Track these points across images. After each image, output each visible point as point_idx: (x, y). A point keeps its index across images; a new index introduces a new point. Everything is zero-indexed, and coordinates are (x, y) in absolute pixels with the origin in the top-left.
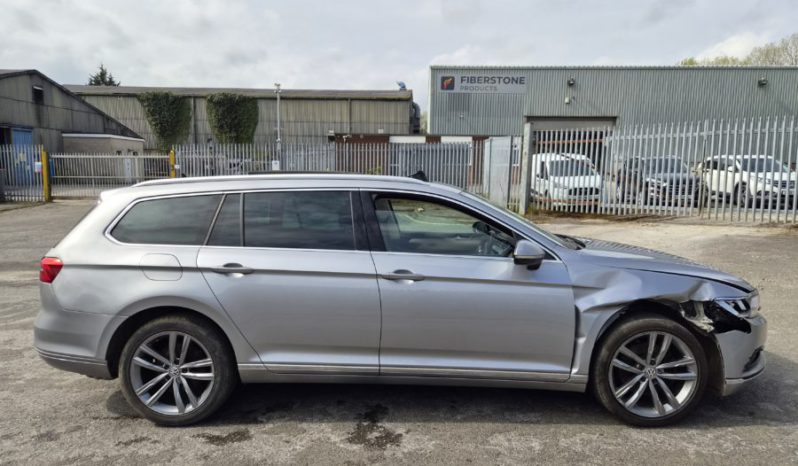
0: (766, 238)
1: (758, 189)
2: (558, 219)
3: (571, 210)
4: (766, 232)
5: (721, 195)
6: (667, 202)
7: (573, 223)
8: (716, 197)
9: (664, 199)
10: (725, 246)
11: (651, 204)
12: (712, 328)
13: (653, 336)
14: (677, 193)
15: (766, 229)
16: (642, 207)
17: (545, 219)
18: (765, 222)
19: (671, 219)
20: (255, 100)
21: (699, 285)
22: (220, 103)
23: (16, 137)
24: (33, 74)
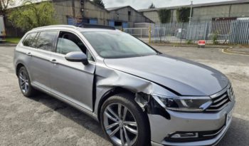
20: (193, 8)
21: (148, 85)
22: (181, 11)
23: (124, 24)
24: (129, 7)
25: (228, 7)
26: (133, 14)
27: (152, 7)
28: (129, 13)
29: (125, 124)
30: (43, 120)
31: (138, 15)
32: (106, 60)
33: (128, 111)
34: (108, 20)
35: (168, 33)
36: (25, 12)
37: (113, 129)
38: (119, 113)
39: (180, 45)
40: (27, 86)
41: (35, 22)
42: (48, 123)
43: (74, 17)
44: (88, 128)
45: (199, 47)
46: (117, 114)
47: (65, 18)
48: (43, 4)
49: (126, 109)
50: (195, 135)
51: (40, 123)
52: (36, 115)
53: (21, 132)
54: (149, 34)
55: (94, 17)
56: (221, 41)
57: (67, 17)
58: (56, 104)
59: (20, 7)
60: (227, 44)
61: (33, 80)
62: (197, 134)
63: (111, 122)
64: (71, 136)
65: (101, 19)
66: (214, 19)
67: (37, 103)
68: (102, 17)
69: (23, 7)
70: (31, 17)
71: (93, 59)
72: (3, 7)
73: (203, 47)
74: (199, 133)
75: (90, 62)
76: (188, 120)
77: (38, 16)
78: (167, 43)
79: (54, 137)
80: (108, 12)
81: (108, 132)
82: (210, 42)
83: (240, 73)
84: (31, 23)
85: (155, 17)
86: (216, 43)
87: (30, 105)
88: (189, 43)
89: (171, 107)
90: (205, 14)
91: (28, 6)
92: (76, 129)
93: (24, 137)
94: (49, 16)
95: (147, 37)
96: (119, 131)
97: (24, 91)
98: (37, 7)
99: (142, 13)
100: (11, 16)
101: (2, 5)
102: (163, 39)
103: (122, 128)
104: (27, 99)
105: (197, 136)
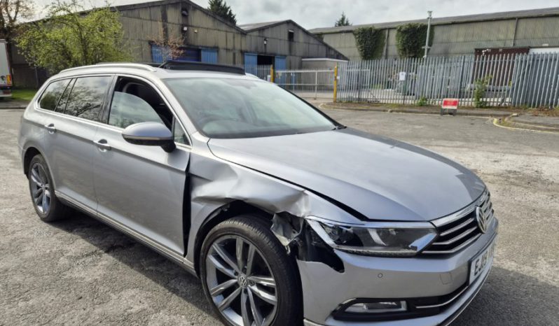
20: (432, 26)
21: (299, 196)
22: (405, 32)
23: (278, 61)
24: (289, 22)
25: (512, 25)
26: (300, 38)
27: (342, 22)
28: (291, 36)
29: (252, 283)
30: (78, 273)
31: (312, 40)
32: (213, 142)
33: (256, 253)
34: (243, 52)
35: (375, 82)
36: (56, 33)
37: (226, 293)
38: (239, 258)
39: (402, 109)
40: (48, 199)
41: (77, 54)
42: (89, 279)
43: (165, 43)
44: (175, 291)
45: (443, 113)
46: (235, 260)
47: (146, 47)
48: (96, 14)
49: (252, 248)
50: (399, 306)
51: (71, 281)
52: (63, 261)
53: (26, 300)
54: (334, 84)
55: (211, 43)
56: (494, 101)
57: (151, 43)
58: (111, 239)
59: (44, 21)
60: (506, 107)
61: (60, 184)
62: (403, 303)
63: (222, 277)
64: (136, 308)
65: (227, 50)
66: (478, 52)
67: (69, 235)
68: (230, 46)
69: (50, 22)
70: (68, 44)
71: (186, 140)
72: (7, 21)
73: (452, 113)
74: (408, 301)
75: (179, 145)
76: (381, 274)
77: (84, 42)
78: (374, 105)
79: (98, 310)
80: (244, 33)
81: (215, 299)
82: (470, 102)
83: (528, 172)
84: (69, 58)
85: (349, 46)
86: (482, 106)
87: (53, 239)
88: (421, 105)
89: (348, 244)
90: (461, 39)
91: (62, 19)
92: (150, 294)
93: (32, 310)
94: (111, 42)
95: (329, 89)
96: (238, 298)
97: (41, 209)
98: (82, 21)
99: (318, 36)
100: (24, 42)
101: (5, 15)
102: (364, 95)
103: (246, 291)
104: (47, 227)
105: (403, 309)
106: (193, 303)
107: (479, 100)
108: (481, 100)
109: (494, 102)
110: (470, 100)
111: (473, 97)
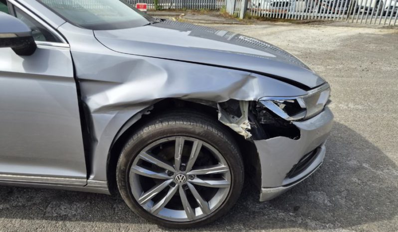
0: (383, 35)
1: (392, 5)
2: (262, 22)
3: (271, 16)
4: (386, 31)
5: (366, 9)
6: (332, 12)
7: (269, 24)
8: (363, 10)
9: (330, 10)
10: (356, 40)
11: (322, 13)
12: (250, 135)
13: (180, 142)
14: (339, 6)
15: (386, 30)
16: (316, 14)
17: (254, 22)
18: (386, 25)
19: (331, 22)
29: (193, 177)
49: (197, 144)
60: (174, 10)
82: (151, 6)
86: (160, 9)
103: (184, 186)
106: (99, 220)
107: (157, 5)
108: (158, 4)
109: (166, 6)
110: (151, 4)
111: (153, 3)
